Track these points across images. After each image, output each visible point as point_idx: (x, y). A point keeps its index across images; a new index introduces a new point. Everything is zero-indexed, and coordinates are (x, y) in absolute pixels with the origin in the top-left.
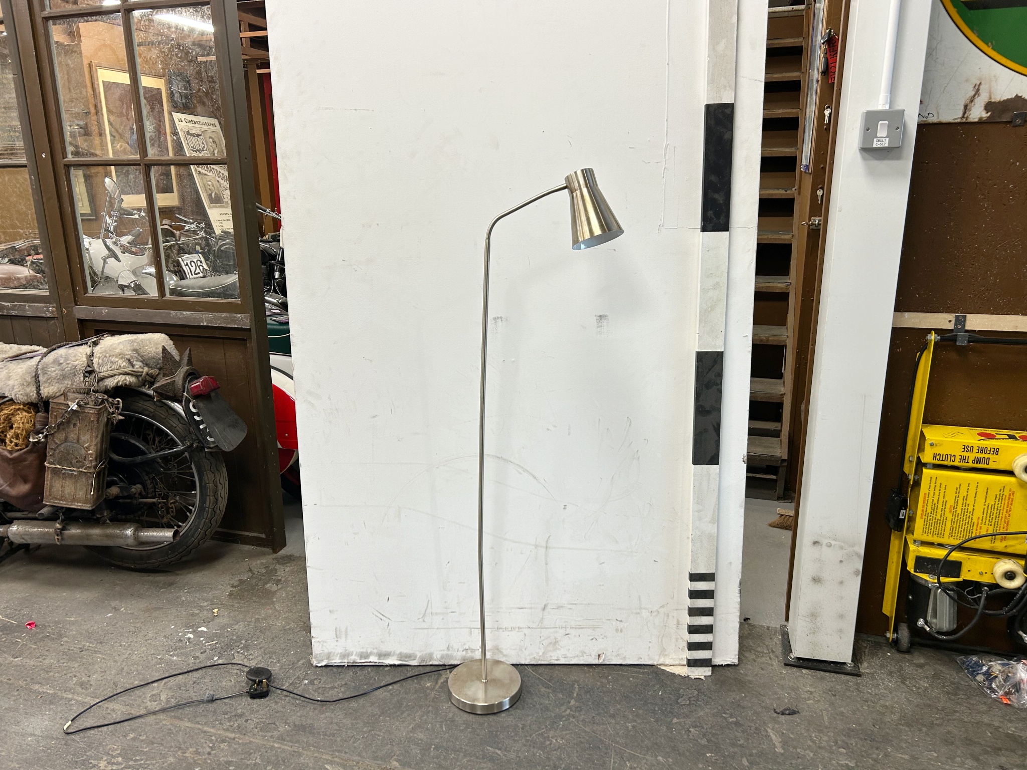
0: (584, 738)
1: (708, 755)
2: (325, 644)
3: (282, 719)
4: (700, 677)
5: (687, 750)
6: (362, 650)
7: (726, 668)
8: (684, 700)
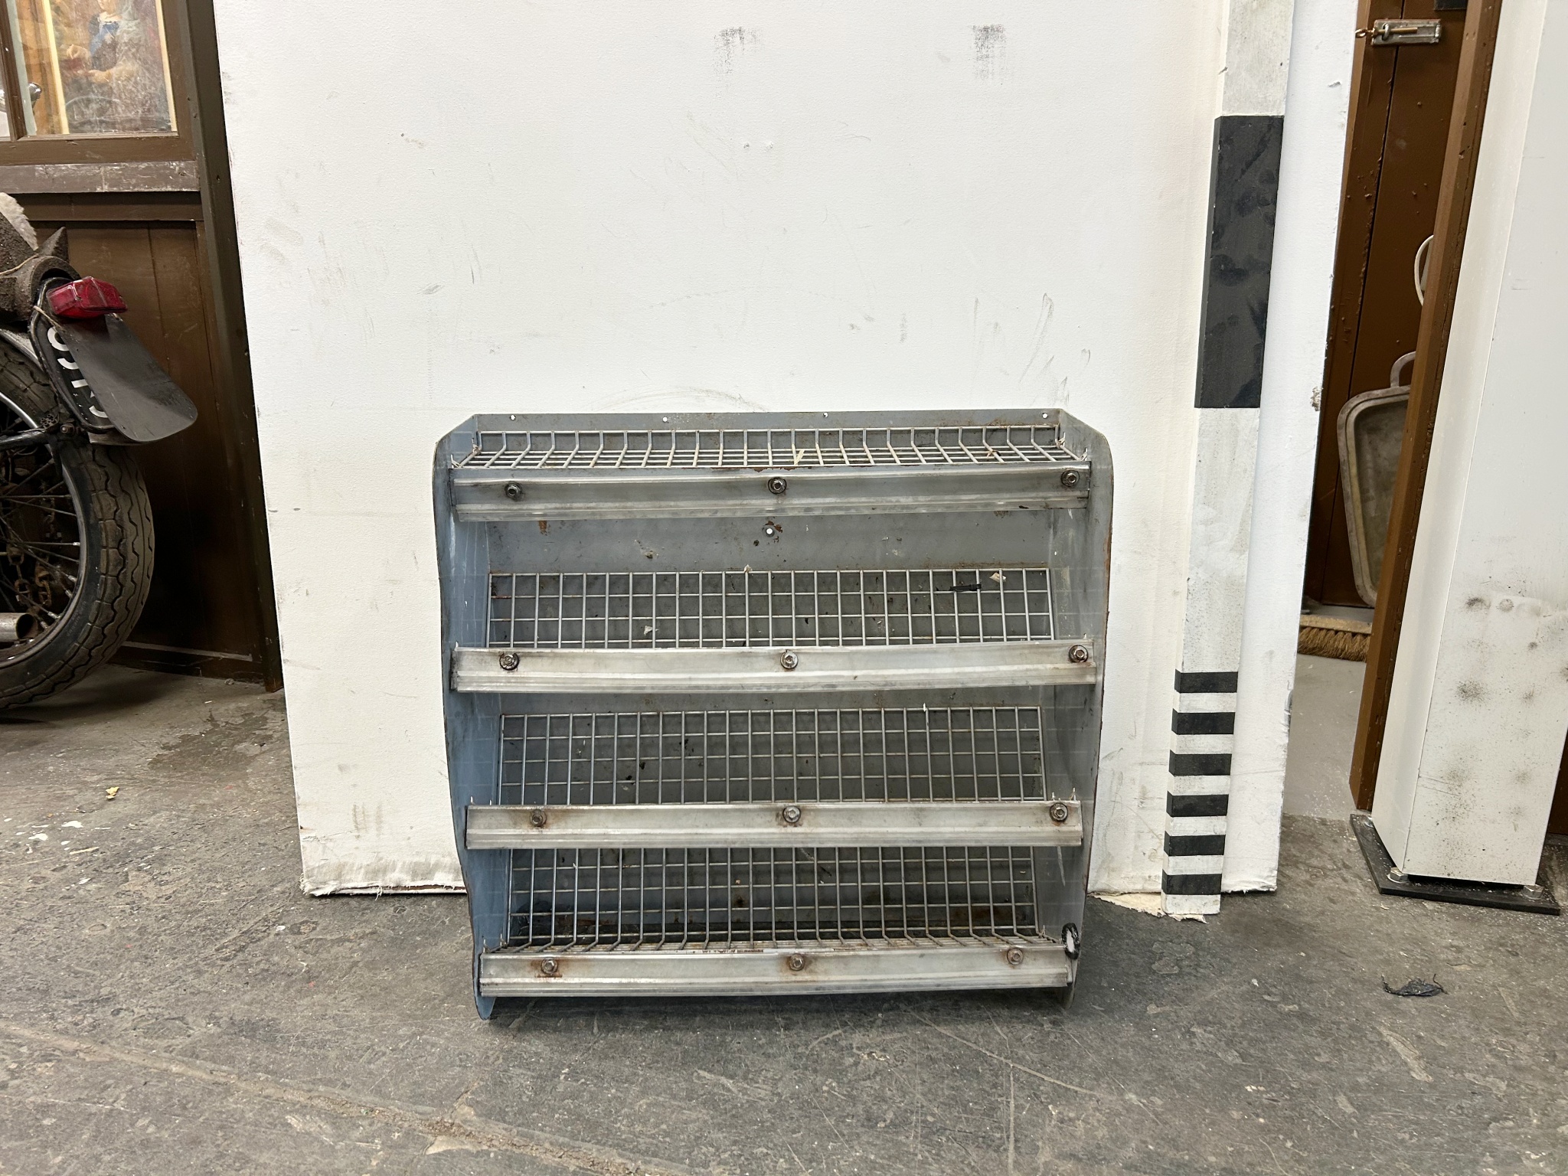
0: (936, 1049)
1: (1249, 1088)
2: (330, 844)
3: (205, 1009)
4: (1195, 917)
5: (1195, 1078)
6: (416, 859)
7: (1249, 899)
8: (1167, 965)
